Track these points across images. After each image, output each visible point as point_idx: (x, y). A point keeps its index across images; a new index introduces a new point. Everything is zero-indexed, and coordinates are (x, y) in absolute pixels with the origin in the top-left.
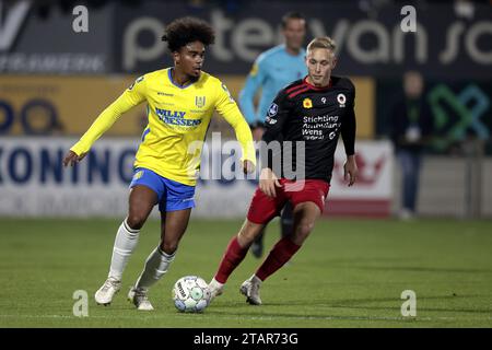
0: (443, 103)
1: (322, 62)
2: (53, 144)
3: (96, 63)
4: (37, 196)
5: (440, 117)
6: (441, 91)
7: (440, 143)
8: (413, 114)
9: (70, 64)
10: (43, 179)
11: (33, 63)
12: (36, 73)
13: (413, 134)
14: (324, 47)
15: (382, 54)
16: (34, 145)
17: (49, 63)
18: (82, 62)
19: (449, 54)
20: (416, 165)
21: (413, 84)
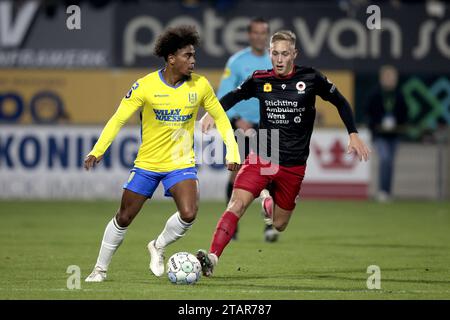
0: (416, 95)
1: (284, 53)
2: (60, 132)
3: (98, 58)
4: (45, 180)
5: (414, 108)
6: (415, 84)
7: (413, 132)
8: (389, 105)
9: (75, 59)
10: (50, 164)
11: (42, 58)
12: (43, 68)
13: (389, 123)
14: (284, 39)
15: (360, 50)
16: (43, 133)
17: (56, 58)
18: (85, 58)
19: (422, 50)
20: (392, 151)
21: (389, 77)
